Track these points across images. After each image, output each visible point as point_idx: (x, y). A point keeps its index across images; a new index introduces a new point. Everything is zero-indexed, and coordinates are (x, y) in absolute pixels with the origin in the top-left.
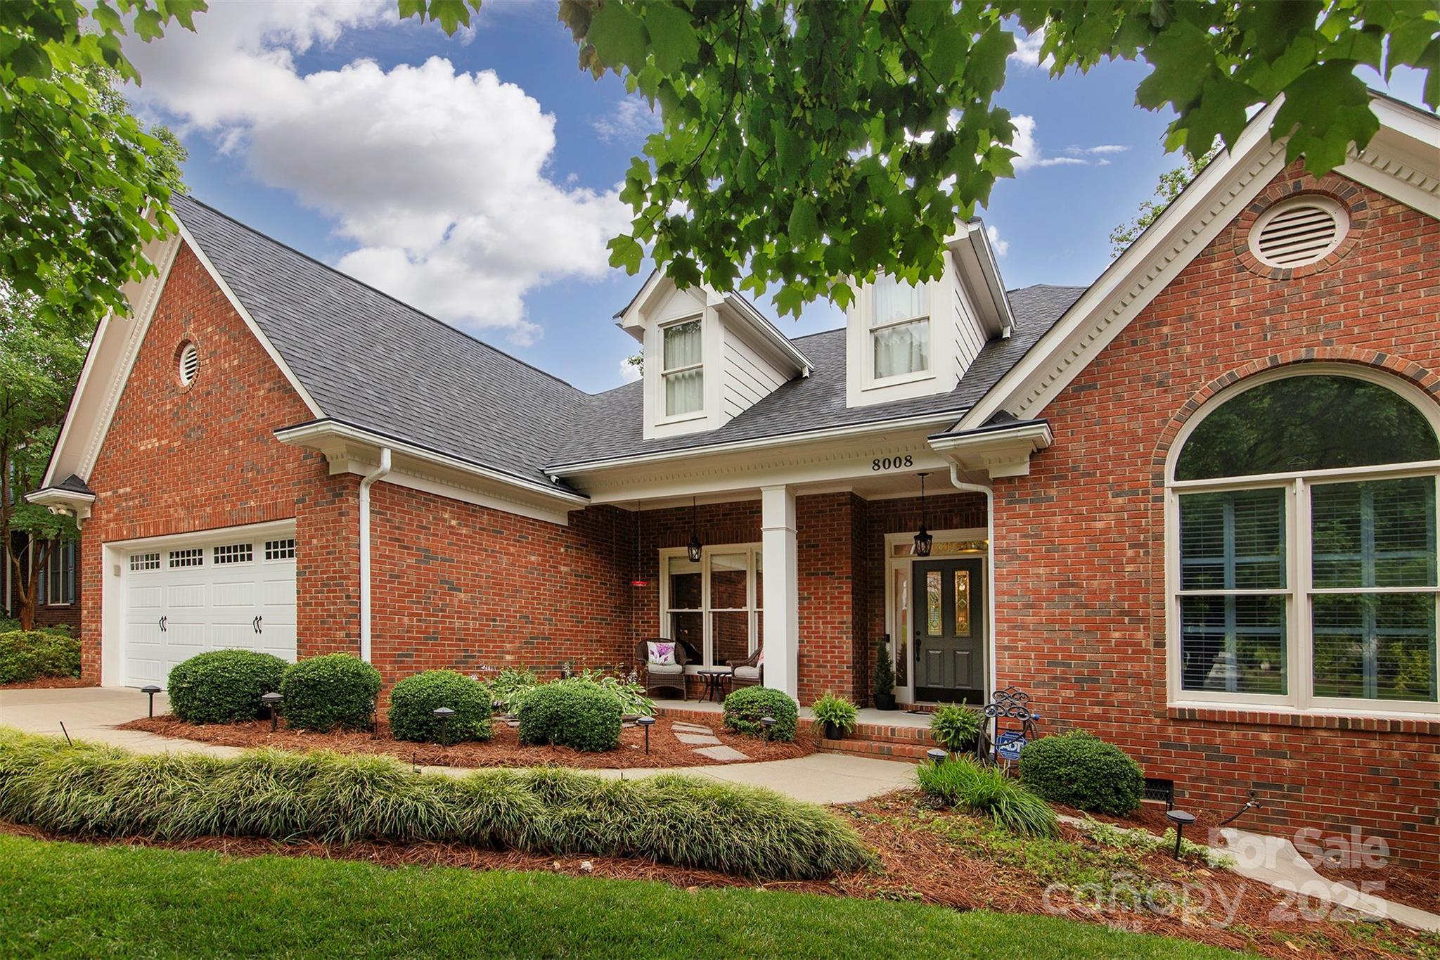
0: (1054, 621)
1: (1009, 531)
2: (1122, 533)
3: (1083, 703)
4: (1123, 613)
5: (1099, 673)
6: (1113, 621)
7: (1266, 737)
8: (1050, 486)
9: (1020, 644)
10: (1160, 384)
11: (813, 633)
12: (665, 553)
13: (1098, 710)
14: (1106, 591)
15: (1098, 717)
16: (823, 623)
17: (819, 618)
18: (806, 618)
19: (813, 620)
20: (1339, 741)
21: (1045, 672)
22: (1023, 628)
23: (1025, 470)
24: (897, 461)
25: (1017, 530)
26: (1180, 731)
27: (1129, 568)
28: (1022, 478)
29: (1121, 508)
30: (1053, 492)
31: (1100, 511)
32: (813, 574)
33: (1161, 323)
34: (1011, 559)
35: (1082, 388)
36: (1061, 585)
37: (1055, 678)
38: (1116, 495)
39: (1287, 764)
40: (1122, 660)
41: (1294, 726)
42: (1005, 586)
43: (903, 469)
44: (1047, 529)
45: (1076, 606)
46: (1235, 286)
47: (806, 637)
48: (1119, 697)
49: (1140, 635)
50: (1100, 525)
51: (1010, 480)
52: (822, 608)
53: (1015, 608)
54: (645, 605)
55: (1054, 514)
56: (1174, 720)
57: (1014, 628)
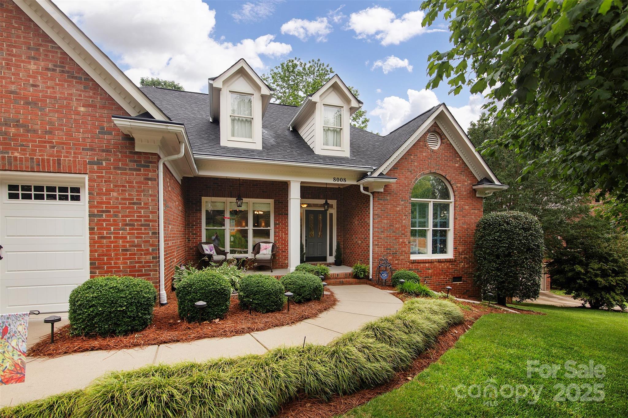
0: (388, 236)
1: (378, 208)
2: (402, 211)
3: (393, 260)
4: (402, 234)
5: (397, 251)
6: (400, 236)
7: (427, 265)
8: (387, 196)
9: (380, 244)
10: (411, 172)
11: (281, 238)
12: (204, 199)
13: (397, 262)
14: (399, 228)
15: (396, 264)
16: (285, 234)
17: (283, 232)
18: (278, 232)
19: (280, 233)
20: (438, 264)
21: (385, 251)
22: (381, 238)
23: (382, 190)
24: (341, 180)
25: (380, 208)
26: (412, 266)
27: (404, 222)
28: (381, 192)
29: (403, 205)
30: (388, 198)
31: (398, 205)
32: (280, 214)
33: (411, 155)
34: (378, 217)
35: (395, 168)
36: (390, 226)
37: (387, 254)
38: (402, 201)
39: (430, 271)
40: (402, 247)
41: (431, 262)
42: (376, 225)
43: (343, 183)
44: (387, 209)
45: (393, 232)
46: (424, 150)
47: (277, 240)
48: (402, 257)
49: (405, 240)
50: (398, 209)
51: (378, 192)
52: (284, 228)
53: (378, 232)
54: (194, 225)
55: (388, 205)
56: (411, 263)
57: (378, 238)
